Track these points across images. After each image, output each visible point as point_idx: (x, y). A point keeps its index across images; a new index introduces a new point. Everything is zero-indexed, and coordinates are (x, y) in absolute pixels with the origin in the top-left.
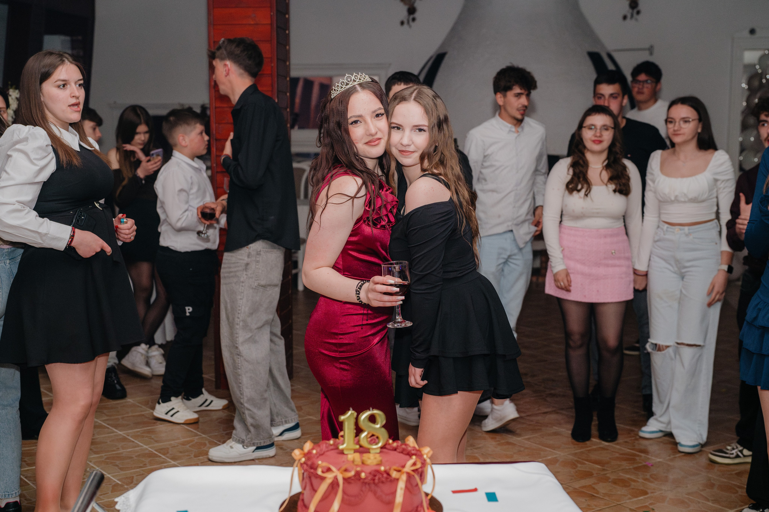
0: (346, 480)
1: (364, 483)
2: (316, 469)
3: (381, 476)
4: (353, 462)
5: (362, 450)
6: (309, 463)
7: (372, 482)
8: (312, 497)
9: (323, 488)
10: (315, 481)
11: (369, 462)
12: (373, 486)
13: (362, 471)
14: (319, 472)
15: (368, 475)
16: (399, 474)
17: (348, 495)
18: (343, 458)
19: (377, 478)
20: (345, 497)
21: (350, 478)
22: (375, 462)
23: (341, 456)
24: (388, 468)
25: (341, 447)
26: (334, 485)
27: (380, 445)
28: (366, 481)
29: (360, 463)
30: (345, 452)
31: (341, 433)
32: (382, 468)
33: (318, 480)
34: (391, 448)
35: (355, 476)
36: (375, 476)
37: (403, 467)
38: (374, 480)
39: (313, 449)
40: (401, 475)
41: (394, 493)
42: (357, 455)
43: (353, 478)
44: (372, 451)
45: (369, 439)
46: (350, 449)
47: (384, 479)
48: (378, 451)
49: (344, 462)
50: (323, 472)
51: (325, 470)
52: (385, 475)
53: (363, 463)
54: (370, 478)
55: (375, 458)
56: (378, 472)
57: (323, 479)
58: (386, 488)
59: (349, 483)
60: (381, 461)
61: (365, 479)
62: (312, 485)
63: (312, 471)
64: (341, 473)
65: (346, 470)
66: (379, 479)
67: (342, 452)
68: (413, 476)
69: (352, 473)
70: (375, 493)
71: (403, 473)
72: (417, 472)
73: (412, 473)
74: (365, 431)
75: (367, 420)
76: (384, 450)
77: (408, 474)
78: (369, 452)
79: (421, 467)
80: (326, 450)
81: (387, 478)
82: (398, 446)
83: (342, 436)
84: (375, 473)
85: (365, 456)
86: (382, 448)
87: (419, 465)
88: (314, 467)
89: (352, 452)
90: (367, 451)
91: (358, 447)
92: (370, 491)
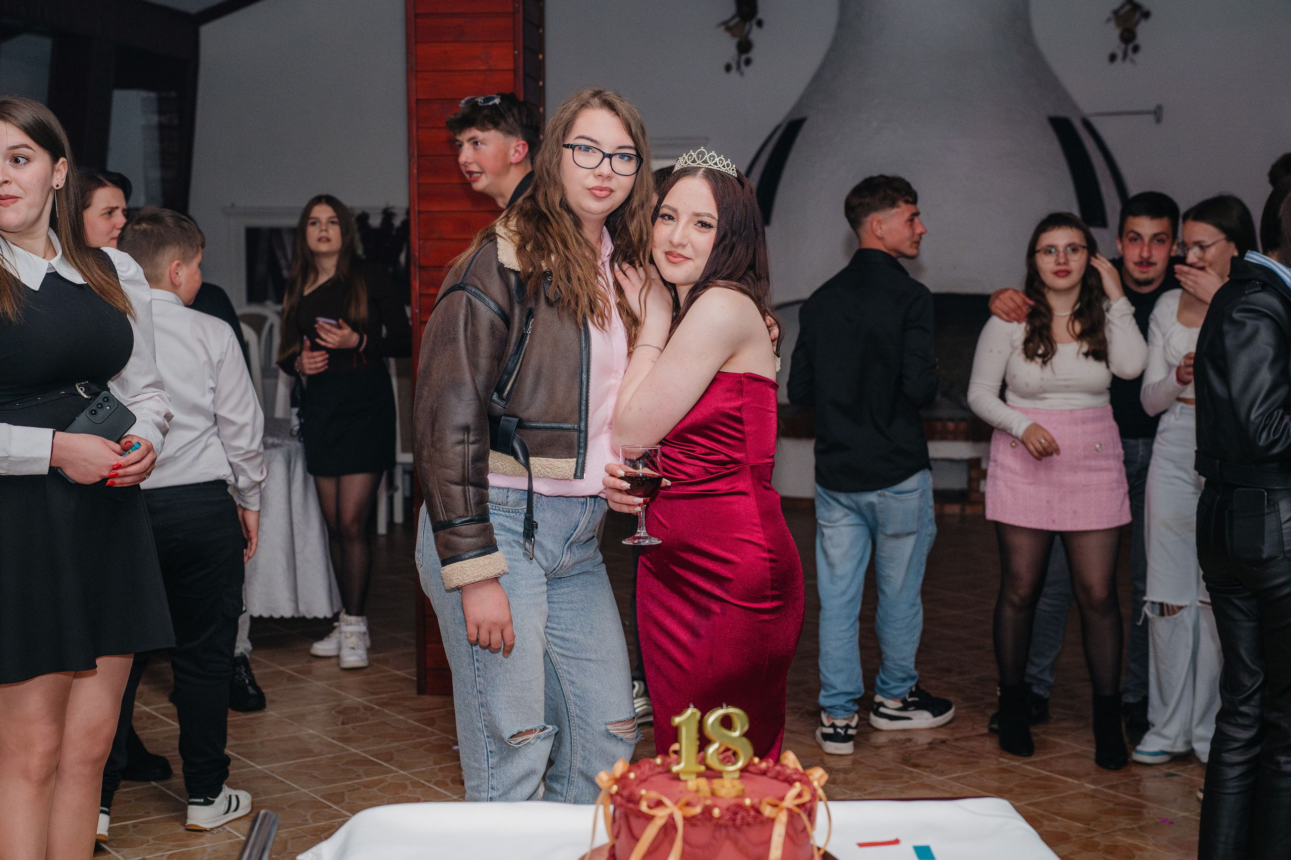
0: (689, 821)
1: (718, 825)
2: (637, 803)
3: (745, 814)
4: (697, 791)
5: (711, 774)
6: (625, 793)
7: (730, 823)
8: (631, 850)
9: (650, 833)
10: (635, 822)
11: (722, 792)
12: (732, 831)
13: (715, 806)
14: (644, 807)
15: (724, 812)
16: (775, 810)
17: (691, 846)
18: (681, 786)
19: (739, 817)
20: (688, 848)
21: (694, 817)
22: (734, 793)
23: (675, 783)
24: (756, 801)
25: (675, 769)
26: (669, 828)
27: (740, 764)
28: (721, 822)
29: (708, 794)
30: (683, 777)
31: (675, 747)
32: (748, 802)
33: (642, 821)
34: (758, 771)
35: (703, 813)
36: (736, 813)
37: (782, 799)
38: (734, 820)
39: (629, 771)
40: (778, 813)
41: (767, 843)
42: (703, 782)
43: (700, 817)
44: (725, 776)
45: (721, 757)
46: (691, 773)
47: (750, 820)
48: (737, 775)
49: (681, 792)
50: (650, 807)
51: (652, 805)
52: (752, 813)
53: (713, 794)
54: (727, 816)
55: (734, 786)
56: (740, 806)
57: (650, 818)
58: (754, 834)
59: (694, 825)
60: (743, 791)
61: (719, 818)
62: (630, 829)
63: (631, 805)
64: (680, 809)
65: (688, 804)
66: (743, 818)
67: (676, 777)
68: (799, 815)
69: (697, 810)
70: (736, 843)
71: (782, 809)
72: (803, 809)
73: (797, 810)
74: (715, 742)
75: (718, 724)
76: (746, 774)
77: (790, 811)
78: (721, 777)
79: (810, 801)
80: (651, 773)
81: (755, 818)
82: (768, 768)
83: (676, 752)
84: (736, 809)
85: (716, 783)
86: (744, 770)
87: (807, 797)
88: (634, 800)
89: (694, 777)
90: (718, 775)
91: (702, 768)
92: (728, 837)
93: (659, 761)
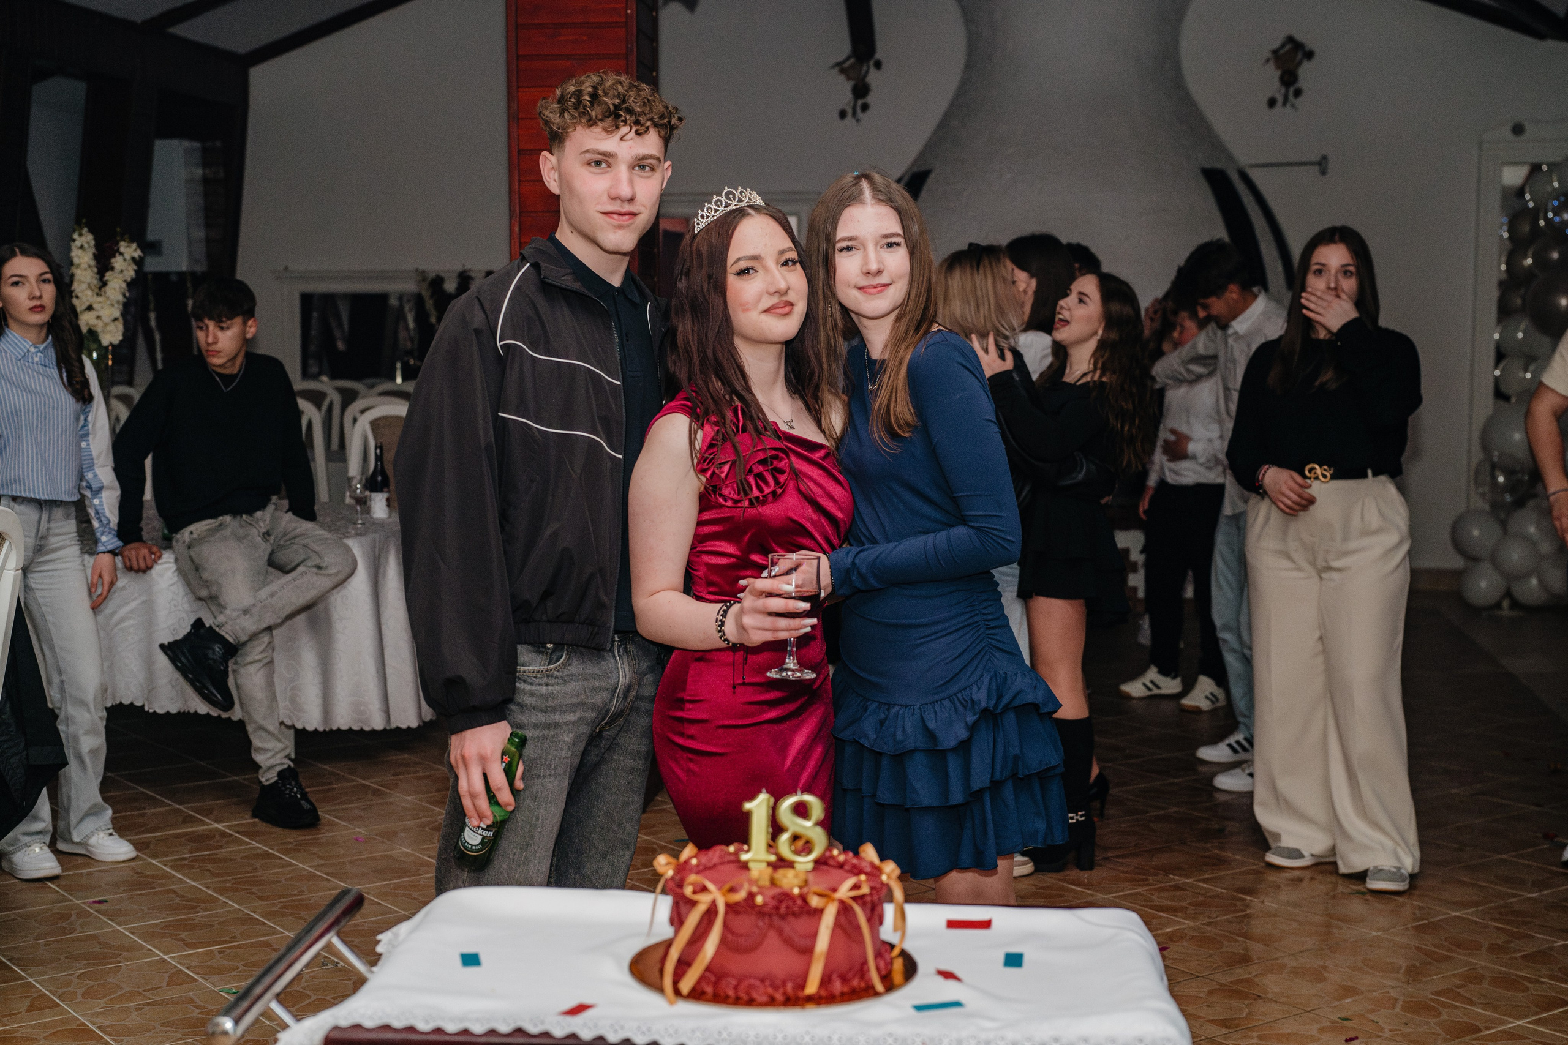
0: (730, 908)
1: (761, 914)
3: (791, 904)
4: (755, 879)
5: (782, 865)
6: (677, 878)
7: (774, 911)
9: (693, 919)
10: (683, 909)
11: (780, 881)
12: (776, 920)
13: (762, 894)
14: (688, 891)
15: (769, 900)
16: (824, 901)
17: (733, 933)
19: (782, 905)
20: (729, 936)
21: (737, 904)
22: (796, 883)
23: (740, 871)
24: (805, 890)
25: (744, 857)
26: (711, 915)
27: (813, 856)
28: (766, 910)
29: (765, 882)
30: (751, 865)
32: (796, 891)
33: (687, 907)
34: (835, 865)
35: (745, 900)
36: (781, 901)
37: (835, 890)
38: (777, 908)
39: (695, 857)
40: (827, 903)
41: (814, 936)
42: (767, 871)
43: (743, 906)
44: (797, 866)
45: (792, 847)
46: (760, 861)
47: (796, 909)
48: (810, 866)
50: (695, 892)
51: (698, 889)
52: (799, 902)
53: (773, 883)
54: (770, 906)
55: (795, 876)
56: (789, 895)
57: (693, 903)
58: (799, 925)
59: (736, 912)
60: (804, 881)
61: (765, 904)
62: (681, 918)
63: (679, 890)
64: (724, 895)
65: (732, 890)
66: (787, 907)
67: (745, 866)
68: (852, 907)
69: (741, 895)
70: (780, 932)
71: (833, 900)
72: (860, 902)
73: (851, 902)
74: (787, 831)
75: (790, 811)
76: (824, 867)
77: (842, 902)
78: (791, 868)
79: (871, 894)
80: (718, 861)
81: (801, 908)
82: (843, 860)
84: (783, 898)
85: (781, 872)
86: (818, 862)
87: (865, 890)
88: (683, 885)
89: (764, 865)
90: (790, 865)
91: (773, 858)
92: (771, 926)
93: (732, 849)
